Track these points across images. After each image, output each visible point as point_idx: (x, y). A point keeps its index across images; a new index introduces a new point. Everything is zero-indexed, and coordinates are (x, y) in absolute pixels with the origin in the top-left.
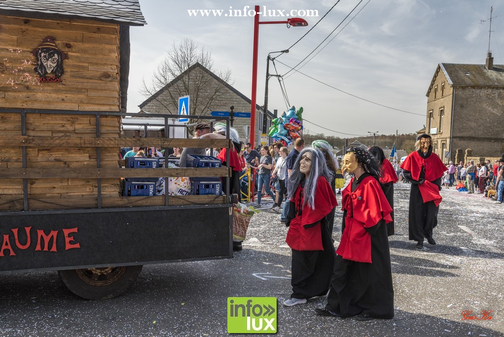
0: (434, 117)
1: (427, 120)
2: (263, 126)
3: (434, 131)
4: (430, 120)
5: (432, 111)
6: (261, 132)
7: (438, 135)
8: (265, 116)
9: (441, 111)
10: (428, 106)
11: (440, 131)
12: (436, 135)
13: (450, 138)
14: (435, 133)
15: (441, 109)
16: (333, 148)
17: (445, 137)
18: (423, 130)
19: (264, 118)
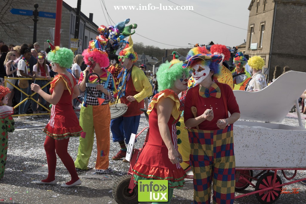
0: (255, 31)
1: (248, 35)
2: (76, 30)
3: (254, 46)
4: (251, 34)
5: (253, 26)
6: (72, 37)
7: (258, 51)
8: (78, 19)
9: (262, 26)
10: (250, 20)
11: (260, 47)
12: (256, 51)
13: (270, 54)
14: (255, 48)
15: (262, 24)
16: (152, 58)
17: (265, 53)
18: (243, 44)
19: (76, 21)
